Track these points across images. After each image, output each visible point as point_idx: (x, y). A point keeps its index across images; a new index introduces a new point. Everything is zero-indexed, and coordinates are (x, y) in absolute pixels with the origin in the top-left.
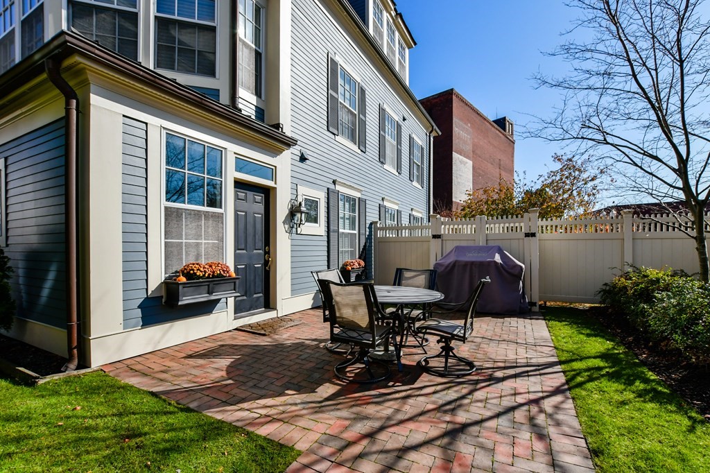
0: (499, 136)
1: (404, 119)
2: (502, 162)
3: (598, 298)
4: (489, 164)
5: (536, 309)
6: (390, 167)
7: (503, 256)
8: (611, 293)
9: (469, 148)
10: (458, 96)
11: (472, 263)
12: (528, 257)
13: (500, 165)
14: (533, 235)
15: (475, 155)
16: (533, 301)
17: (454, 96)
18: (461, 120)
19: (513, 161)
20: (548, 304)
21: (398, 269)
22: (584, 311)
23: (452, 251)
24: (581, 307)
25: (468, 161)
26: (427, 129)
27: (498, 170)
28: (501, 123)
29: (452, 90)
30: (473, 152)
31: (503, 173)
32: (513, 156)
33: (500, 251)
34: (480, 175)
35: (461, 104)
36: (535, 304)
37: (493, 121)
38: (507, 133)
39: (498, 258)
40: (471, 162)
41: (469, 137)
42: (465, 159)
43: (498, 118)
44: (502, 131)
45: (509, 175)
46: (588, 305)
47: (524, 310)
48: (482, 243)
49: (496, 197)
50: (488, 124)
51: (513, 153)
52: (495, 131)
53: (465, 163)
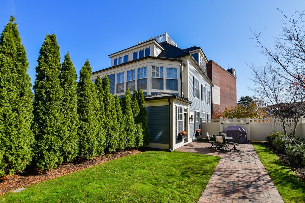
0: (230, 77)
1: (206, 85)
2: (231, 87)
3: (266, 140)
4: (226, 88)
5: (249, 142)
6: (203, 102)
7: (241, 129)
8: (268, 138)
9: (218, 82)
10: (214, 63)
11: (233, 131)
12: (247, 129)
13: (231, 88)
14: (248, 123)
15: (221, 85)
16: (249, 140)
17: (212, 63)
18: (215, 71)
19: (236, 86)
20: (253, 141)
21: (219, 133)
22: (262, 143)
23: (227, 128)
24: (261, 142)
25: (218, 87)
26: (210, 86)
27: (230, 90)
28: (230, 71)
29: (211, 60)
30: (220, 83)
31: (232, 91)
32: (236, 84)
33: (240, 128)
34: (223, 93)
35: (215, 65)
36: (249, 141)
37: (227, 70)
38: (233, 75)
39: (240, 129)
40: (219, 88)
41: (218, 78)
42: (217, 87)
43: (229, 69)
44: (231, 74)
45: (234, 92)
46: (263, 142)
47: (247, 142)
48: (235, 125)
49: (235, 109)
50: (225, 72)
51: (236, 83)
52: (228, 74)
53: (217, 88)
